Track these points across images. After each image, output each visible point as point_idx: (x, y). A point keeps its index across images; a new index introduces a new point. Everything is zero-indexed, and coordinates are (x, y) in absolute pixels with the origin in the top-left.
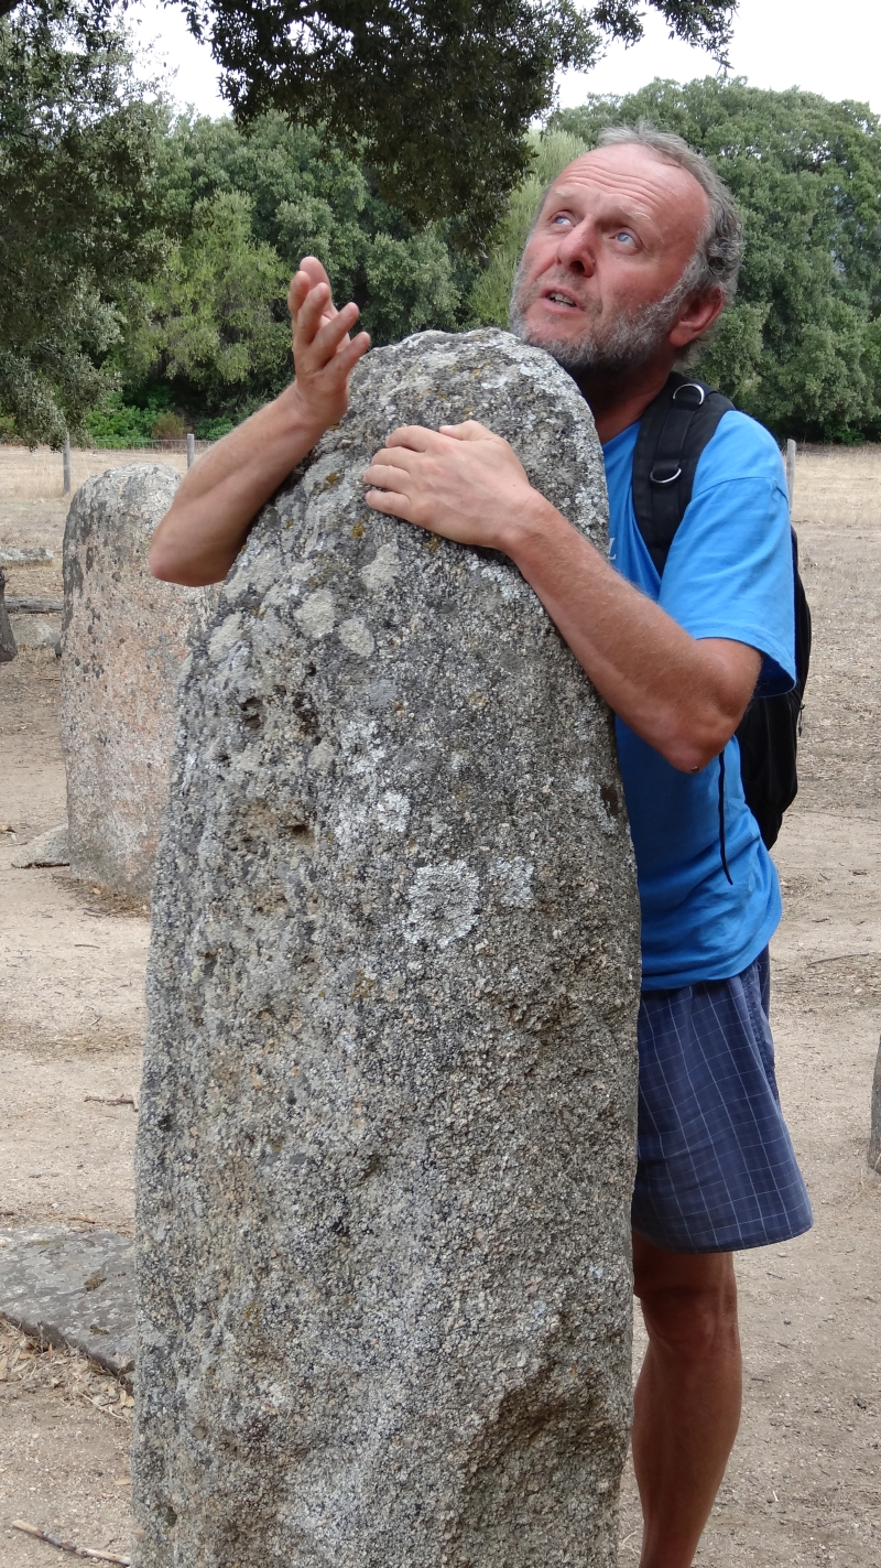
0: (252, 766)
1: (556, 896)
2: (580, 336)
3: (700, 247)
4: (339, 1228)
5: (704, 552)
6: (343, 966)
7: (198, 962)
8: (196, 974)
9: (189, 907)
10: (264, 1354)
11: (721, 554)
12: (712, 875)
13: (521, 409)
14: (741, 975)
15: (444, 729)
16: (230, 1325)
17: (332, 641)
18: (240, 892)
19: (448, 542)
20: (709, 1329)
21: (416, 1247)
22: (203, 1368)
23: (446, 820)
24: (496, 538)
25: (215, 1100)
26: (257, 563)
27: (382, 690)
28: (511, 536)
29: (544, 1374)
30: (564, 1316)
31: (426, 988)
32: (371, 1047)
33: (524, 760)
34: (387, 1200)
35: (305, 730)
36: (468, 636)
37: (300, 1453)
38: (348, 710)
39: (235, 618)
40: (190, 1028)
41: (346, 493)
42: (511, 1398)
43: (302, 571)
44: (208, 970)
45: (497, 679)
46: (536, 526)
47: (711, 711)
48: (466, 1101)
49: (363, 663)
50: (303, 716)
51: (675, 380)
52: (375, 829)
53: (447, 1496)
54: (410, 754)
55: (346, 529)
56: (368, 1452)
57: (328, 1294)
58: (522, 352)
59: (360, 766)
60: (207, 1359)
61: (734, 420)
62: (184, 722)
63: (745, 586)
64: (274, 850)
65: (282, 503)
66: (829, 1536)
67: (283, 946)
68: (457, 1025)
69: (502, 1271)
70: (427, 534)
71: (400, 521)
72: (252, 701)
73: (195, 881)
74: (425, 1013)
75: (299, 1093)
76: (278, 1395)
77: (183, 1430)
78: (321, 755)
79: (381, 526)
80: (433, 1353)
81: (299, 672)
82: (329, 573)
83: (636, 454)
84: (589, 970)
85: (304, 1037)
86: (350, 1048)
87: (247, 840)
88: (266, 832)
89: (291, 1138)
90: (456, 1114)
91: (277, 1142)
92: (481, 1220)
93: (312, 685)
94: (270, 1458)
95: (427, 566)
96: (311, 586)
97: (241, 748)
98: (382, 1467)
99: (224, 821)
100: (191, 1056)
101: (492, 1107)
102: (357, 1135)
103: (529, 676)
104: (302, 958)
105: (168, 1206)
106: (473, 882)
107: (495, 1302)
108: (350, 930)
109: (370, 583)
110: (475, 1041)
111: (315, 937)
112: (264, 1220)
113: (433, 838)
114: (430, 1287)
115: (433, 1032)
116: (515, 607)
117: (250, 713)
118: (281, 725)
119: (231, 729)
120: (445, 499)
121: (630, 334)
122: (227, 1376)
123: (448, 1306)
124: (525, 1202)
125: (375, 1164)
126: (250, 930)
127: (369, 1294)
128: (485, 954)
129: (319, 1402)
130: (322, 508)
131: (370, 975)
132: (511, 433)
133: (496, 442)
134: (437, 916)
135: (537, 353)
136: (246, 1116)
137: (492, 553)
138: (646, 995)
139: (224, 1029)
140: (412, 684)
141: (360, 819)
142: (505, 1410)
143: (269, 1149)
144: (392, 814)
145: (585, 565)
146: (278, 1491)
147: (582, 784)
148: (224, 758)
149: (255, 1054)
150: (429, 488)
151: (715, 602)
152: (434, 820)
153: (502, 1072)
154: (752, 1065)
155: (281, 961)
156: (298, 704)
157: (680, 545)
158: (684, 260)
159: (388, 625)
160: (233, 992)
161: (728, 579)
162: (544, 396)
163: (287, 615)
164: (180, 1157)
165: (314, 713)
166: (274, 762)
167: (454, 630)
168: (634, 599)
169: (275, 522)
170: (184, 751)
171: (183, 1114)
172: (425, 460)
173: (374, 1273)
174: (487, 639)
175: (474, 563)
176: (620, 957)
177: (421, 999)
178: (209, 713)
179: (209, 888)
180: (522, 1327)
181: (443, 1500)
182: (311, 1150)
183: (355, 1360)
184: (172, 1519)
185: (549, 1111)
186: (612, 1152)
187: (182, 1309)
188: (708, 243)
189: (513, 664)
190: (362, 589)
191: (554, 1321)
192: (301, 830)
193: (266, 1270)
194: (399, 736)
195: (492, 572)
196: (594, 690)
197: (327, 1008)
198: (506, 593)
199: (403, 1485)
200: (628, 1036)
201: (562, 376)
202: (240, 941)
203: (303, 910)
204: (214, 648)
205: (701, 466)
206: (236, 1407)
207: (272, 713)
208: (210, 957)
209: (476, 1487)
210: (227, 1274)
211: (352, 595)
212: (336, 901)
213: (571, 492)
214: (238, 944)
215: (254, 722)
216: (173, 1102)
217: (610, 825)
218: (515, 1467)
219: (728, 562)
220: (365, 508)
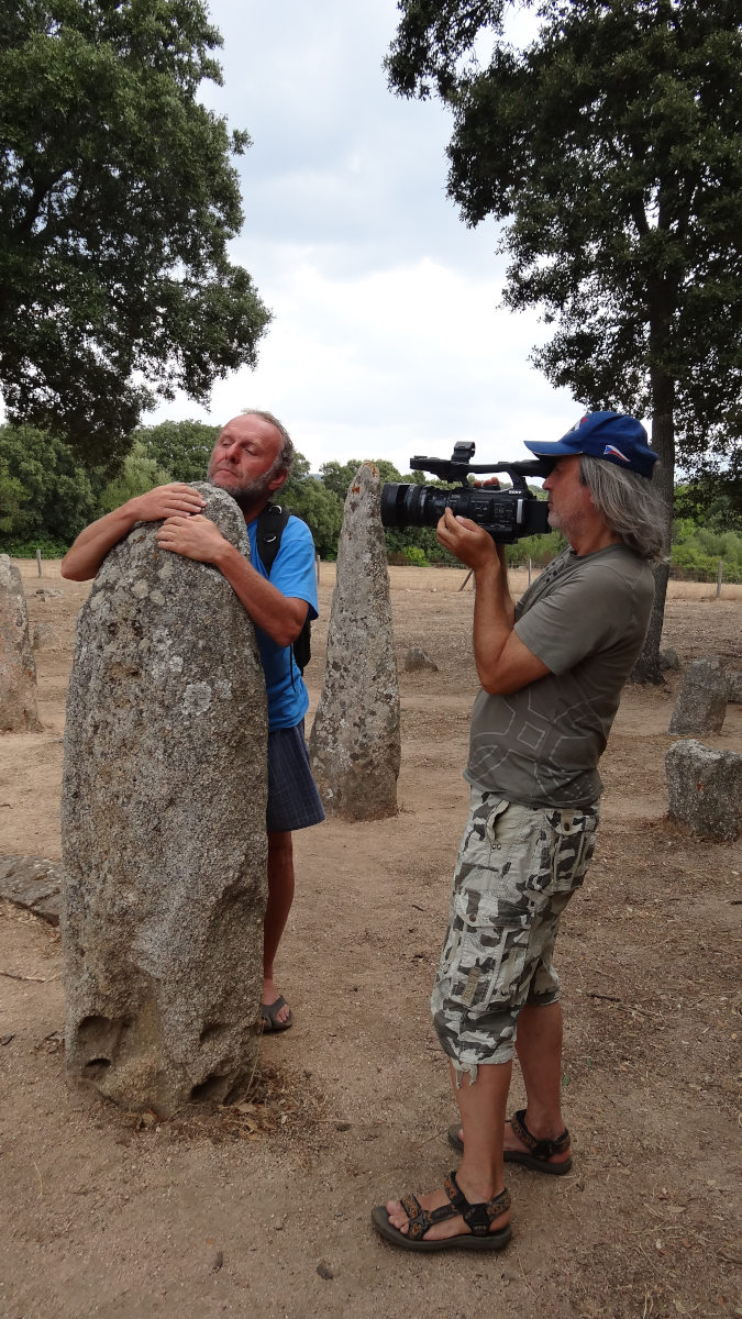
0: (114, 650)
1: (239, 695)
2: (236, 483)
3: (279, 452)
4: (157, 829)
5: (286, 567)
6: (156, 725)
7: (91, 729)
8: (90, 734)
9: (84, 708)
10: (125, 882)
11: (293, 567)
12: (286, 688)
13: (217, 510)
14: (298, 725)
15: (196, 631)
16: (110, 871)
17: (148, 599)
18: (109, 700)
19: (193, 560)
20: (284, 862)
21: (189, 833)
22: (98, 890)
23: (198, 666)
24: (212, 559)
25: (100, 783)
26: (109, 571)
27: (170, 617)
28: (218, 557)
29: (239, 879)
30: (246, 856)
31: (191, 732)
32: (169, 756)
33: (226, 642)
34: (176, 816)
35: (136, 635)
36: (203, 596)
37: (141, 920)
38: (156, 625)
39: (102, 592)
40: (87, 756)
41: (148, 543)
42: (227, 889)
43: (133, 572)
44: (95, 732)
45: (215, 612)
46: (228, 554)
47: (293, 623)
48: (209, 774)
49: (161, 607)
50: (135, 629)
51: (270, 505)
52: (169, 671)
53: (203, 930)
54: (183, 641)
55: (150, 557)
56: (169, 917)
57: (153, 854)
58: (214, 490)
59: (161, 647)
60: (99, 886)
61: (293, 519)
62: (80, 634)
63: (302, 579)
64: (124, 682)
65: (119, 548)
66: (317, 940)
67: (130, 720)
68: (204, 746)
69: (223, 840)
70: (184, 557)
71: (172, 552)
72: (112, 625)
73: (88, 697)
74: (191, 742)
75: (138, 777)
76: (132, 897)
77: (88, 917)
78: (144, 644)
79: (167, 555)
80: (196, 875)
81: (134, 612)
82: (145, 573)
83: (257, 530)
84: (252, 722)
85: (139, 755)
86: (161, 757)
87: (112, 679)
88: (120, 676)
89: (135, 794)
90: (204, 780)
91: (129, 797)
92: (215, 821)
93: (139, 617)
94: (128, 923)
95: (185, 570)
96: (137, 578)
97: (108, 643)
98: (176, 921)
99: (102, 672)
100: (88, 767)
101: (217, 776)
102: (164, 791)
103: (227, 611)
104: (139, 724)
105: (77, 828)
106: (209, 690)
107: (220, 852)
108: (159, 711)
109: (162, 577)
110: (211, 751)
111: (144, 715)
112: (124, 828)
113: (193, 673)
114: (195, 849)
115: (194, 749)
116: (220, 585)
117: (112, 629)
118: (126, 633)
119: (104, 636)
120: (192, 544)
121: (253, 485)
122: (110, 891)
123: (202, 856)
124: (231, 812)
125: (171, 802)
126: (114, 715)
127: (169, 853)
128: (214, 718)
129: (149, 898)
130: (138, 549)
131: (169, 728)
132: (214, 519)
133: (209, 523)
134: (196, 704)
135: (220, 490)
136: (115, 789)
137: (211, 564)
138: (270, 734)
139: (103, 754)
140: (182, 615)
141: (163, 667)
142: (224, 894)
143: (125, 800)
144: (176, 665)
145: (246, 568)
146: (132, 936)
147: (247, 652)
148: (100, 647)
149: (118, 763)
150: (185, 539)
151: (290, 585)
152: (193, 666)
153: (222, 763)
154: (303, 759)
155: (130, 725)
156: (133, 624)
157: (277, 564)
158: (274, 458)
159: (170, 593)
160: (107, 740)
161: (295, 576)
162: (225, 506)
163: (128, 589)
164: (83, 808)
165: (141, 627)
166: (124, 647)
167: (196, 594)
168: (266, 582)
169: (116, 555)
170: (81, 646)
171: (84, 790)
172: (183, 529)
173: (171, 845)
174: (210, 597)
175: (203, 568)
176: (261, 717)
177: (189, 736)
178: (93, 630)
179: (95, 699)
180: (231, 861)
181: (201, 932)
182: (144, 799)
183: (165, 880)
184: (83, 954)
185: (239, 777)
186: (260, 792)
187: (85, 868)
188: (282, 452)
189: (220, 606)
190: (159, 579)
191: (243, 858)
192: (135, 674)
193: (125, 849)
194: (177, 635)
195: (210, 572)
196: (250, 616)
197: (150, 742)
198: (216, 579)
199: (185, 928)
200: (265, 748)
201: (231, 499)
202: (110, 719)
203: (138, 704)
204: (93, 605)
205: (284, 536)
206: (114, 904)
207: (122, 629)
208: (96, 727)
209: (213, 926)
210: (106, 852)
211: (155, 582)
212: (153, 701)
213: (237, 542)
214: (109, 720)
215: (113, 633)
216: (78, 787)
217: (257, 667)
218: (228, 916)
219: (295, 570)
220: (158, 549)
